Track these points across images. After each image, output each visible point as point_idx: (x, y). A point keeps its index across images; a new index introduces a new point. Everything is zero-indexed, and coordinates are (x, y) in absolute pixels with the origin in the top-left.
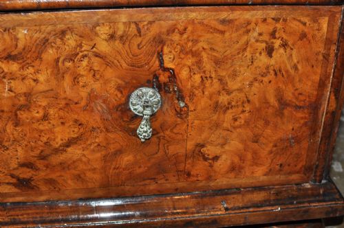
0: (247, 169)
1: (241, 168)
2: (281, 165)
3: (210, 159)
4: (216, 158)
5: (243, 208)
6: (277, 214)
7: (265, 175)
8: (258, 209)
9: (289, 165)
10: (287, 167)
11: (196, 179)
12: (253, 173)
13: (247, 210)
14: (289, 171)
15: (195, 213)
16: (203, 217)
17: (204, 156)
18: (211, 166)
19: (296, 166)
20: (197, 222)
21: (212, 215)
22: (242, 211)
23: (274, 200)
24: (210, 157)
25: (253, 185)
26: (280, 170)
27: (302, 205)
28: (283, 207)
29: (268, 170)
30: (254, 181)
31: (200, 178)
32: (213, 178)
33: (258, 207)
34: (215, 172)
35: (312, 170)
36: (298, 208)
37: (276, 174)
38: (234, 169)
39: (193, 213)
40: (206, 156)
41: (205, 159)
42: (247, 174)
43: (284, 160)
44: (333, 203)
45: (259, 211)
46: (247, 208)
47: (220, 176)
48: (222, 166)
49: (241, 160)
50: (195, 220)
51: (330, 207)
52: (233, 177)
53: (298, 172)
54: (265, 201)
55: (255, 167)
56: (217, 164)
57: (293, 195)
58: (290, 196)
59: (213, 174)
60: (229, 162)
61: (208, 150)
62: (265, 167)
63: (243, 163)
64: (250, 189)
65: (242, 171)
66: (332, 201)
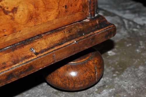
0: (41, 16)
1: (37, 15)
2: (66, 6)
3: (10, 12)
4: (15, 10)
5: (48, 49)
6: (74, 46)
7: (56, 18)
8: (61, 46)
9: (71, 6)
10: (70, 7)
11: (3, 35)
12: (47, 18)
13: (53, 49)
14: (72, 11)
15: (12, 65)
16: (20, 66)
17: (4, 10)
18: (13, 18)
19: (76, 5)
20: (17, 73)
21: (27, 62)
22: (49, 51)
23: (69, 37)
24: (10, 10)
25: (50, 29)
26: (66, 11)
27: (89, 35)
28: (77, 39)
29: (57, 13)
30: (50, 25)
31: (6, 33)
32: (17, 30)
33: (60, 45)
34: (18, 24)
35: (87, 6)
36: (87, 37)
37: (64, 16)
38: (32, 17)
39: (10, 66)
40: (6, 9)
41: (6, 13)
42: (43, 20)
43: (67, 2)
44: (108, 27)
45: (62, 47)
46: (52, 48)
47: (22, 26)
48: (21, 17)
49: (35, 7)
50: (14, 71)
51: (107, 31)
52: (33, 25)
53: (78, 11)
54: (63, 39)
55: (47, 12)
56: (17, 15)
57: (80, 29)
58: (79, 31)
59: (16, 26)
60: (26, 11)
61: (6, 3)
62: (55, 11)
63: (38, 10)
64: (49, 33)
65: (39, 17)
66: (107, 26)
